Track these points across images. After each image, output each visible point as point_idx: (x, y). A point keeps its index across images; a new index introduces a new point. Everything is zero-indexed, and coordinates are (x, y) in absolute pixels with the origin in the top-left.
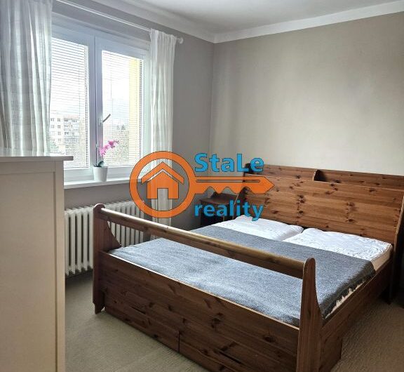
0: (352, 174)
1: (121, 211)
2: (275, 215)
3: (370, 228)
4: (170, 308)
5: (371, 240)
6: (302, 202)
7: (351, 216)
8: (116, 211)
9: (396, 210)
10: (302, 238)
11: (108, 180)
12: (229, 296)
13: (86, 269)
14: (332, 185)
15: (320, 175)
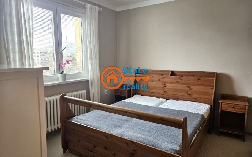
0: (188, 72)
1: (74, 97)
2: (152, 94)
3: (199, 98)
4: (106, 148)
5: (200, 104)
6: (165, 87)
7: (189, 93)
8: (72, 97)
9: (211, 88)
10: (167, 105)
11: (67, 81)
12: (138, 140)
13: (57, 129)
14: (179, 78)
15: (173, 73)
